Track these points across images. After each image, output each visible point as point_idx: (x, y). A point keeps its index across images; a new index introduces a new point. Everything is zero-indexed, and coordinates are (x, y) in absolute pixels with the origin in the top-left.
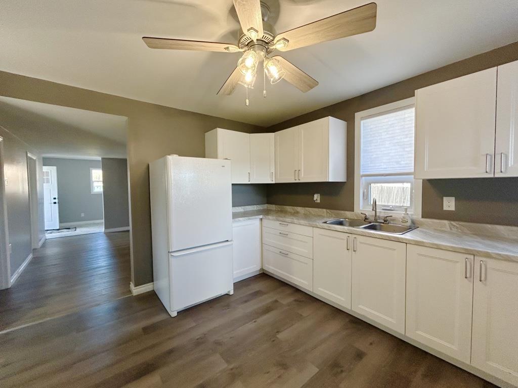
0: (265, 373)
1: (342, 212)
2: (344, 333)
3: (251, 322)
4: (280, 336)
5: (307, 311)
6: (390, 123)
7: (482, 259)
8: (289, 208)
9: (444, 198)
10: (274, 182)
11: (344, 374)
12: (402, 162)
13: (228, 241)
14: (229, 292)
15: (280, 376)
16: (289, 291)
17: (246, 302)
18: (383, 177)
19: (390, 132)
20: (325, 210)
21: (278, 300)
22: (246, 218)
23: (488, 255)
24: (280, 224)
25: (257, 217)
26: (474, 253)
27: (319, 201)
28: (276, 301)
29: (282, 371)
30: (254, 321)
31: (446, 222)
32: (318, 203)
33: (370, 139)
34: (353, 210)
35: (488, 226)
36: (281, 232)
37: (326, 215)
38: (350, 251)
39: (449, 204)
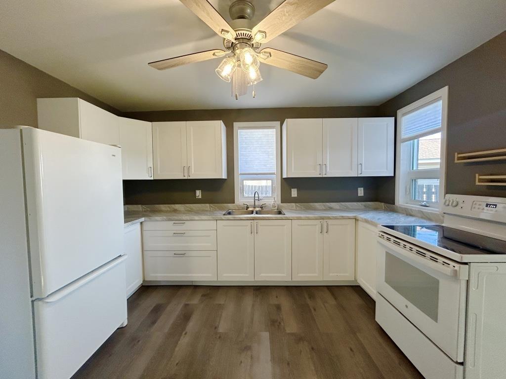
0: (240, 365)
1: (226, 205)
2: (259, 299)
3: (182, 337)
4: (221, 330)
5: (221, 299)
6: (259, 136)
7: (327, 220)
8: (163, 207)
9: (292, 190)
10: (152, 179)
11: (282, 324)
12: (268, 166)
13: (120, 256)
14: (122, 324)
15: (251, 357)
16: (189, 291)
17: (154, 323)
19: (260, 143)
20: (208, 205)
21: (186, 303)
22: (129, 223)
23: (329, 218)
24: (174, 223)
25: (137, 221)
26: (322, 218)
27: (200, 197)
28: (186, 305)
29: (249, 353)
30: (184, 333)
31: (294, 204)
32: (200, 199)
33: (245, 146)
34: (234, 203)
35: (312, 204)
36: (175, 232)
37: (209, 209)
38: (253, 234)
39: (294, 193)
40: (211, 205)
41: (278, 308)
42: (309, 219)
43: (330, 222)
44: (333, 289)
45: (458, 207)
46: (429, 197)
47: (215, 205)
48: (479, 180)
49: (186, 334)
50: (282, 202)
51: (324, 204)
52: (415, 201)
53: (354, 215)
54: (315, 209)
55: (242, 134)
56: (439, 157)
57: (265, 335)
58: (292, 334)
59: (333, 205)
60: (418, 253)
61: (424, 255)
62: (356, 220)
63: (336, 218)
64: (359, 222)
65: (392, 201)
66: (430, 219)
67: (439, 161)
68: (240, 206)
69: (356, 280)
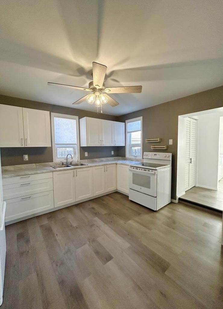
0: (95, 231)
1: (47, 163)
4: (74, 225)
5: (61, 216)
6: (67, 123)
9: (85, 152)
11: (100, 213)
12: (72, 140)
18: (63, 145)
19: (67, 127)
20: (34, 164)
23: (107, 164)
24: (21, 178)
26: (105, 165)
27: (27, 159)
29: (95, 226)
30: (55, 235)
32: (27, 161)
33: (58, 127)
34: (53, 162)
35: (94, 159)
36: (22, 184)
37: (36, 167)
38: (74, 177)
39: (86, 154)
40: (37, 164)
41: (93, 208)
42: (100, 166)
43: (108, 166)
44: (109, 195)
45: (148, 156)
46: (135, 154)
47: (40, 164)
48: (152, 147)
49: (57, 235)
50: (81, 159)
51: (100, 159)
52: (132, 156)
53: (116, 162)
54: (96, 162)
55: (56, 120)
56: (140, 138)
57: (97, 219)
58: (106, 214)
59: (103, 159)
60: (144, 170)
61: (146, 170)
62: (116, 164)
63: (110, 164)
64: (118, 165)
65: (125, 156)
66: (138, 161)
67: (140, 139)
68: (57, 163)
69: (117, 189)
